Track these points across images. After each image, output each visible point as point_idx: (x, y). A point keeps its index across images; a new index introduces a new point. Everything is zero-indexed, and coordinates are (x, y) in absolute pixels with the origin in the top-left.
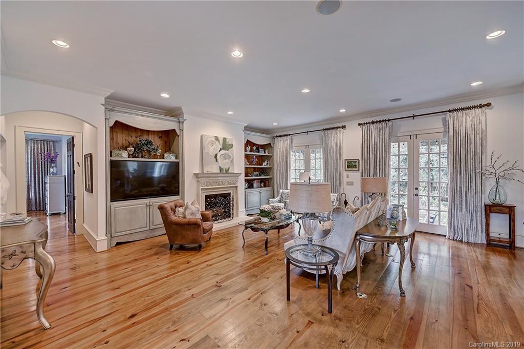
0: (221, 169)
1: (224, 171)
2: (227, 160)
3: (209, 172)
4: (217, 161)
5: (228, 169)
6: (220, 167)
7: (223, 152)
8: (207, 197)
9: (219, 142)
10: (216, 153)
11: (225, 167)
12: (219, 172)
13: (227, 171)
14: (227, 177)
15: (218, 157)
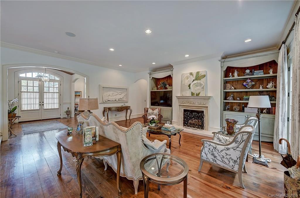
0: (192, 94)
1: (195, 95)
2: (199, 87)
3: (184, 96)
4: (190, 88)
5: (199, 94)
6: (192, 92)
7: (195, 82)
8: (185, 111)
9: (193, 76)
10: (190, 83)
11: (196, 92)
12: (191, 95)
13: (198, 95)
14: (197, 99)
15: (191, 86)
